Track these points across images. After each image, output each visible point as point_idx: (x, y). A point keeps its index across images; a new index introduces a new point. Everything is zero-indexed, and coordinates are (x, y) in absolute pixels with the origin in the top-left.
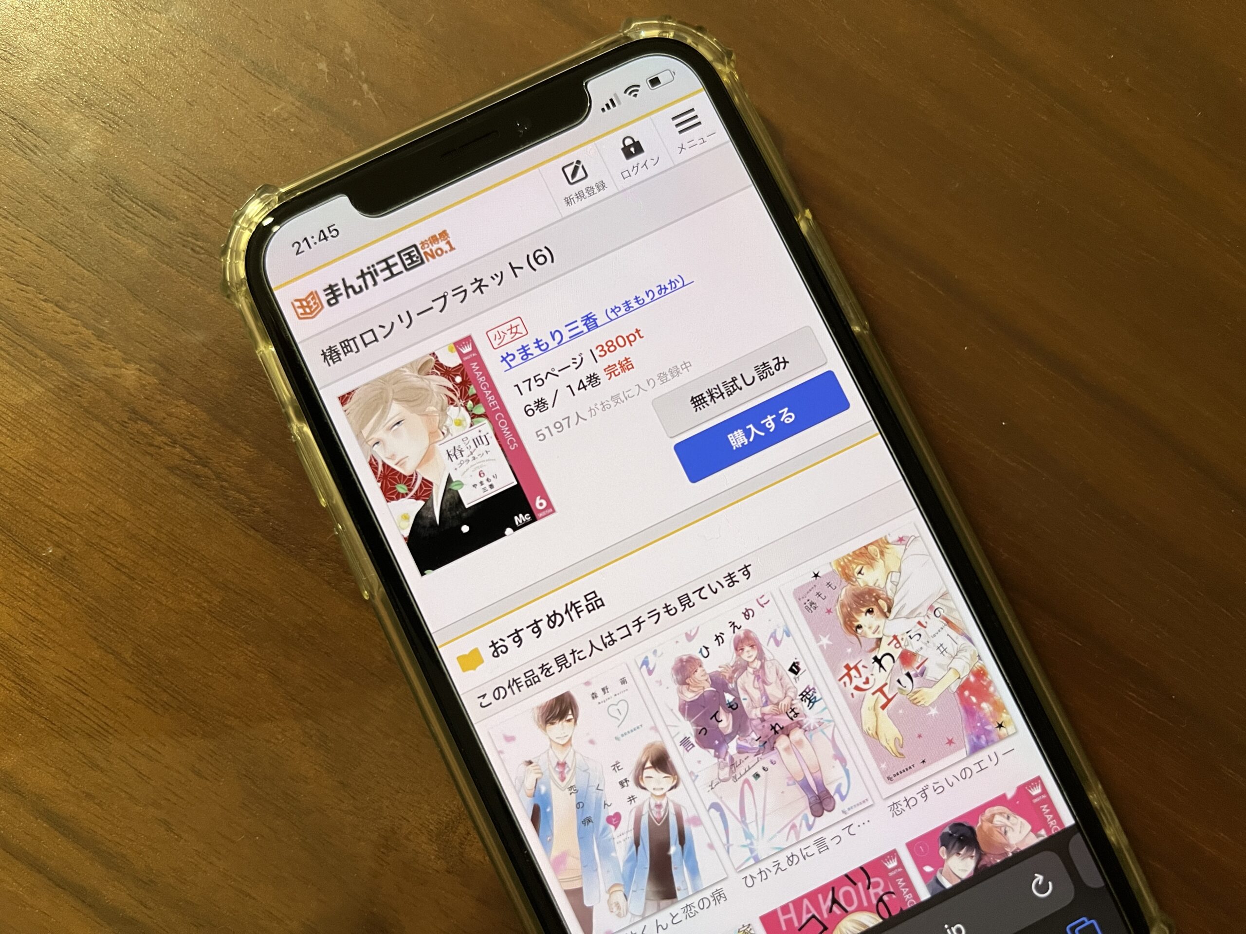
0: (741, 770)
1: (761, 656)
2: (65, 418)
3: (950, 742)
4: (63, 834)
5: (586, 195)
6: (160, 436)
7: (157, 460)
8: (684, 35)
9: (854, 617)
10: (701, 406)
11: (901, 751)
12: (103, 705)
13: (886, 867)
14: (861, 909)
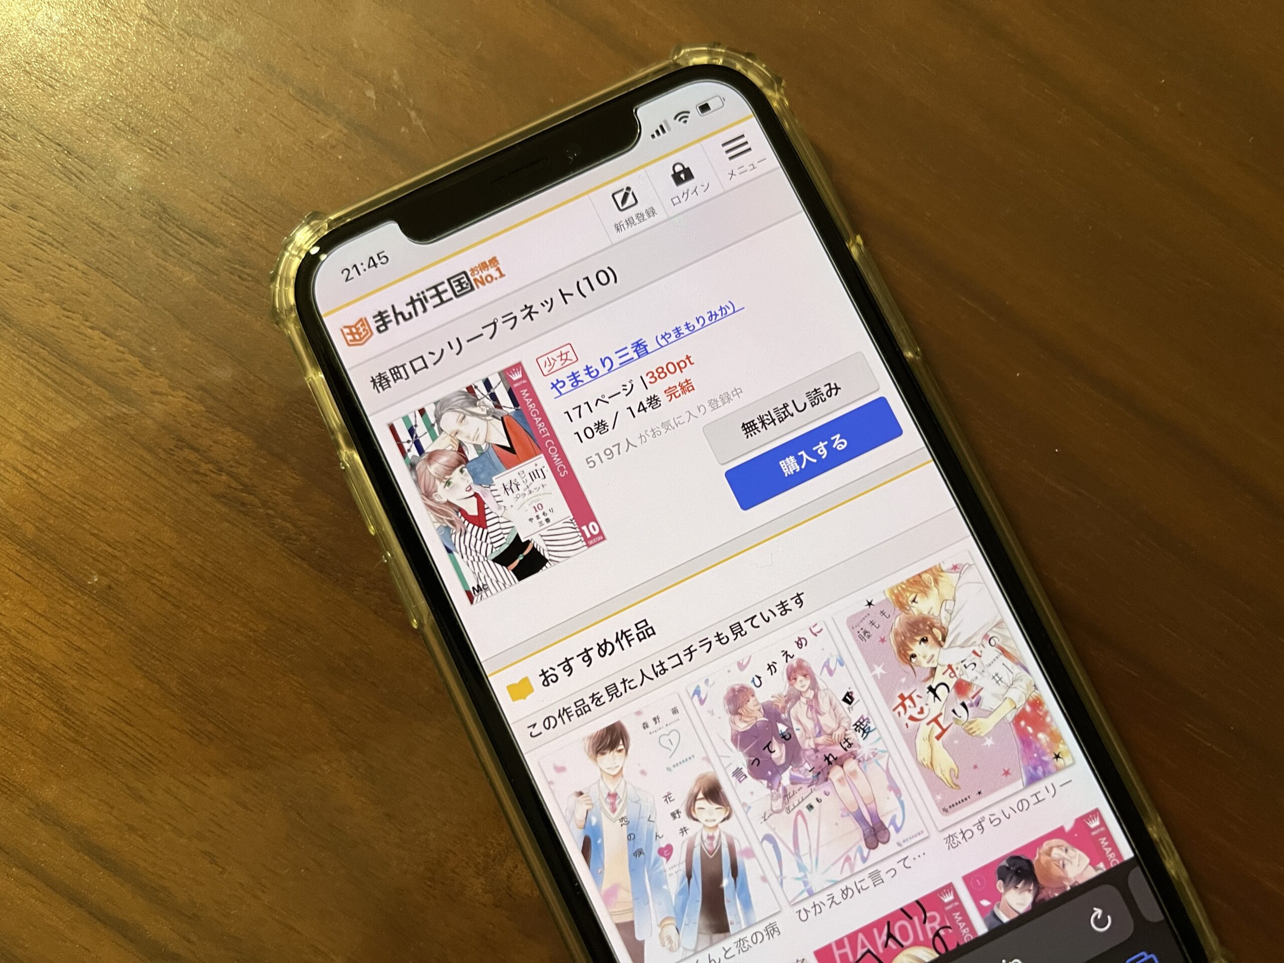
0: (794, 801)
1: (814, 686)
2: (112, 445)
3: (1007, 773)
4: (104, 867)
5: (636, 221)
6: (206, 463)
7: (204, 487)
8: (733, 61)
9: (908, 646)
10: (752, 433)
11: (957, 782)
12: (147, 735)
13: (942, 902)
14: (916, 943)
